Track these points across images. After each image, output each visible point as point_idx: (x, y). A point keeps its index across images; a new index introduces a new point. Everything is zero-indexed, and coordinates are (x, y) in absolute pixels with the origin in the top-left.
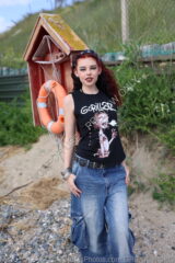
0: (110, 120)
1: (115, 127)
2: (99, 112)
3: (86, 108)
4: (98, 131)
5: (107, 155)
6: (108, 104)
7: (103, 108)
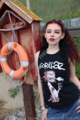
2: (49, 70)
3: (42, 65)
4: (47, 83)
5: (58, 101)
6: (59, 63)
7: (54, 67)
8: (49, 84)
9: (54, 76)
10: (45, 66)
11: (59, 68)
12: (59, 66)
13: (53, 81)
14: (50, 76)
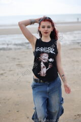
3: (38, 49)
4: (41, 62)
6: (51, 49)
7: (48, 51)
8: (42, 63)
9: (47, 58)
10: (41, 49)
11: (52, 52)
12: (51, 51)
13: (46, 61)
14: (44, 57)
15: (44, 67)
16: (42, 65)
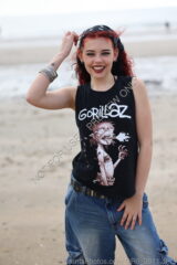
0: (116, 133)
1: (124, 143)
3: (86, 112)
4: (96, 147)
5: (111, 184)
6: (119, 107)
7: (110, 114)
8: (100, 150)
9: (110, 132)
11: (121, 115)
14: (105, 132)
15: (106, 159)
16: (101, 153)
